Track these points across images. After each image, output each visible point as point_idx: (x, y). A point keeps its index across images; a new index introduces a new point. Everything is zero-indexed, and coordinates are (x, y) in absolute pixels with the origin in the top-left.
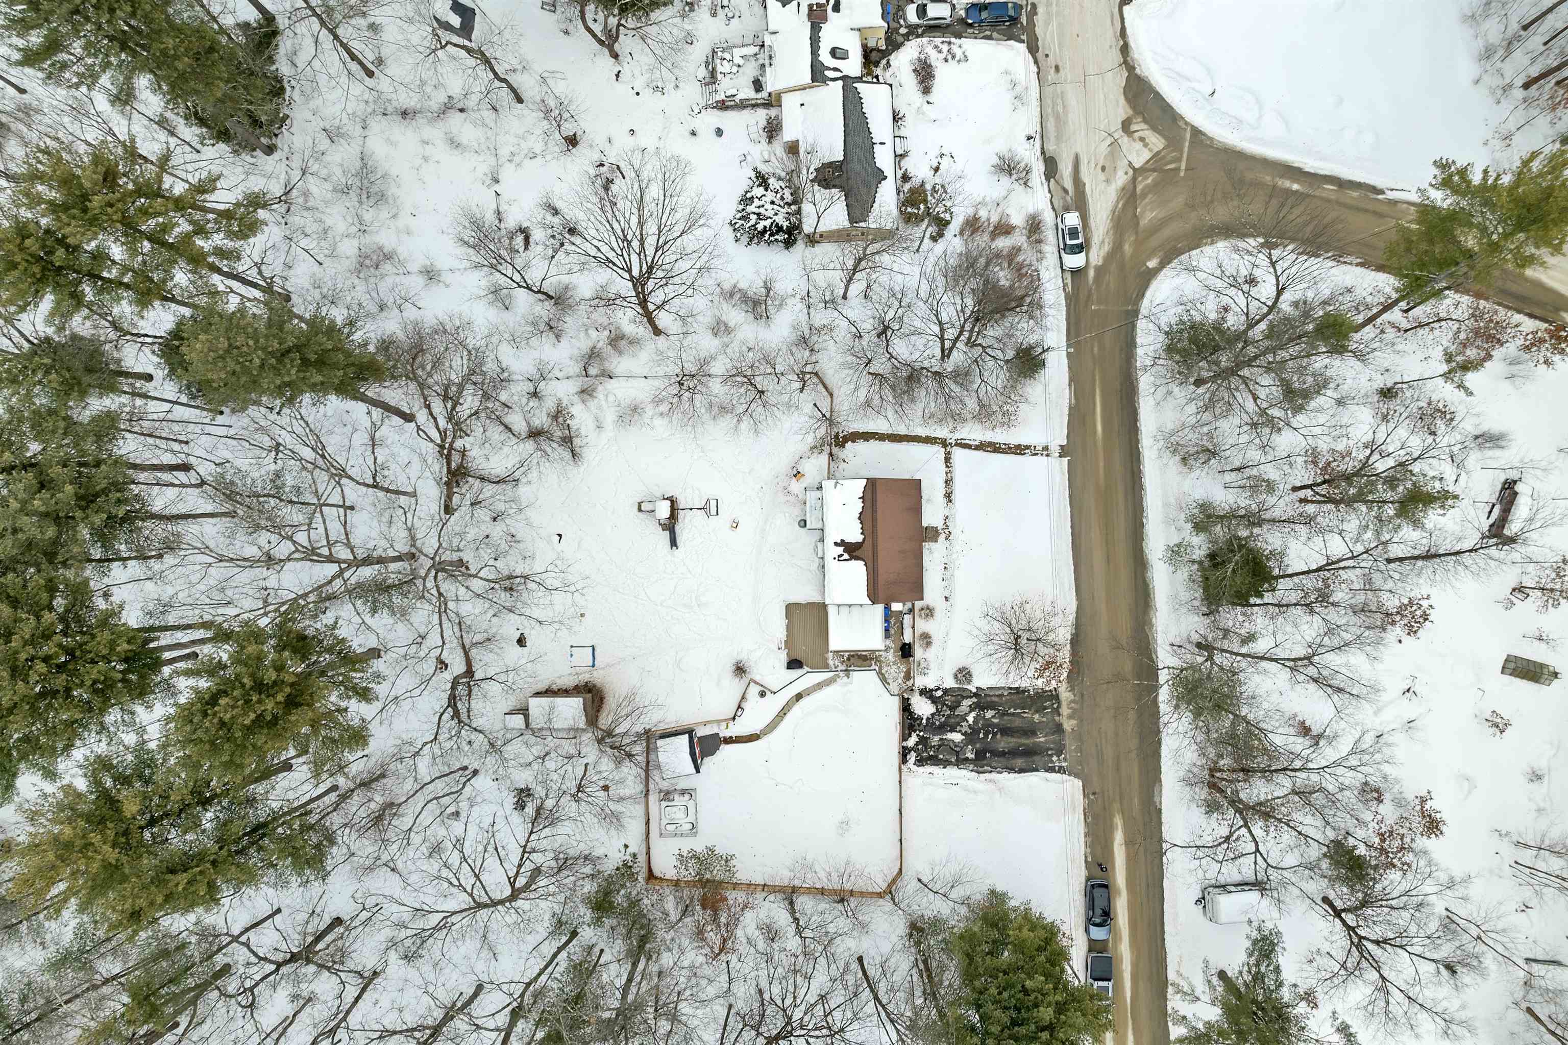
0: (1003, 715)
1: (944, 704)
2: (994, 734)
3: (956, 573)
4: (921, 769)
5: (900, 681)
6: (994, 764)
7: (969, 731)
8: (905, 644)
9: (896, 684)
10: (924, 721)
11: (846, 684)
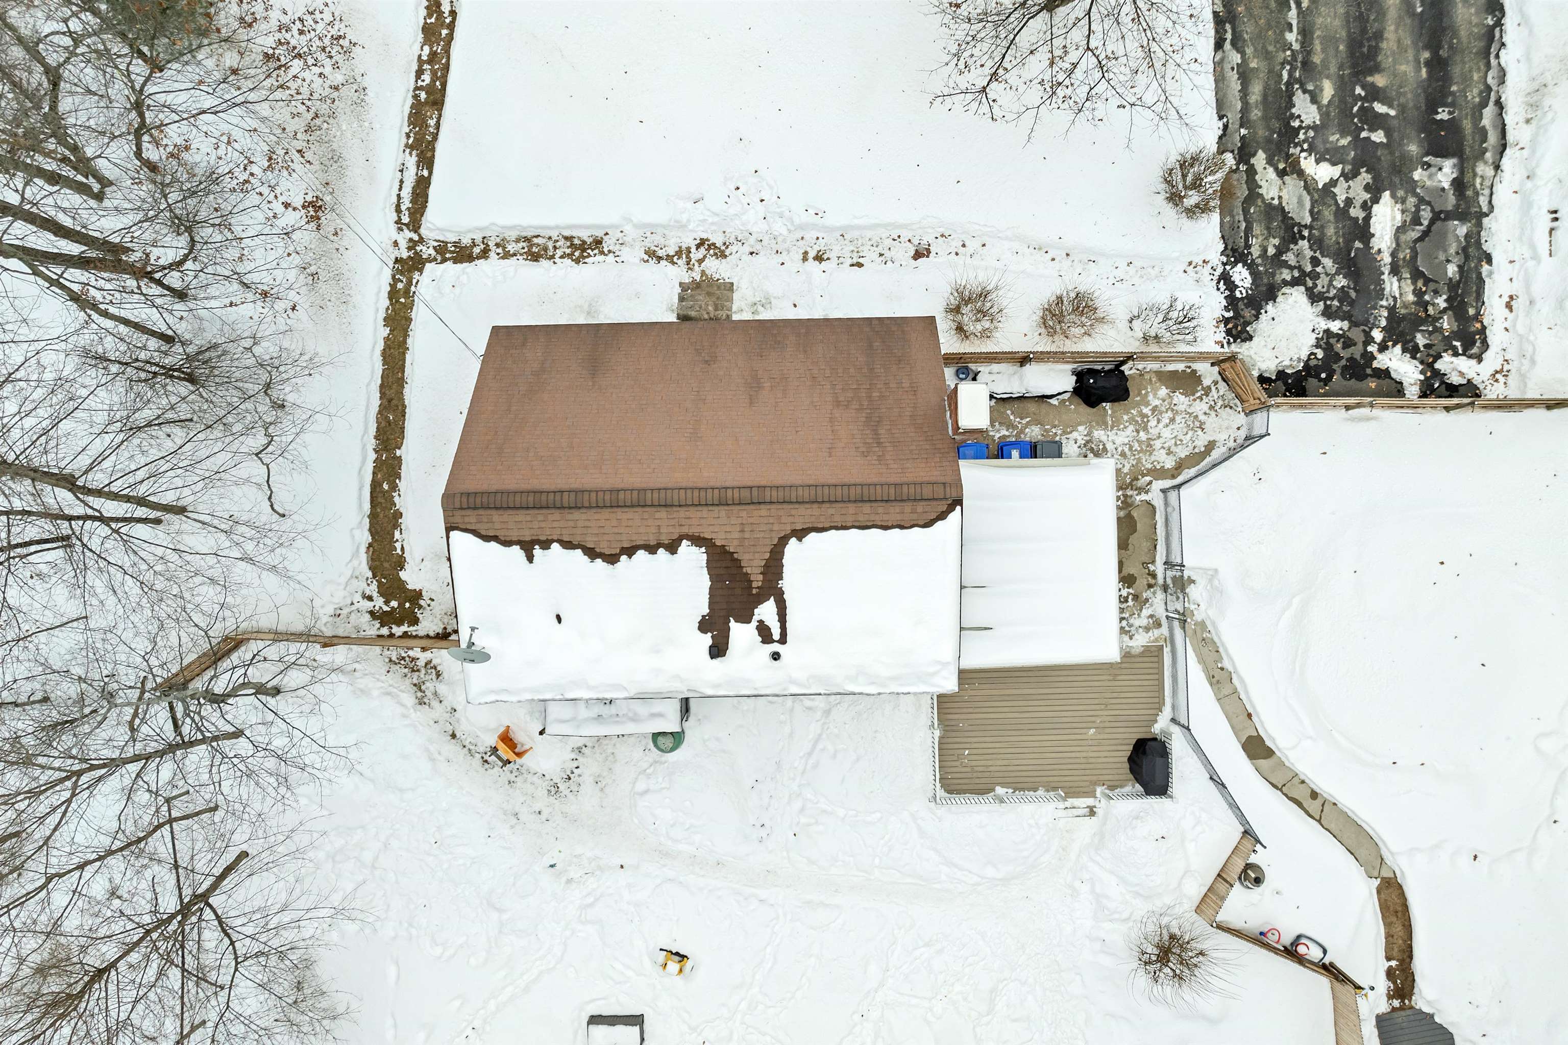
0: (1307, 65)
1: (1277, 261)
2: (1375, 94)
3: (835, 219)
4: (1495, 337)
5: (1200, 407)
6: (1473, 96)
7: (1365, 177)
8: (1077, 391)
9: (1211, 422)
10: (1336, 326)
11: (1217, 591)
